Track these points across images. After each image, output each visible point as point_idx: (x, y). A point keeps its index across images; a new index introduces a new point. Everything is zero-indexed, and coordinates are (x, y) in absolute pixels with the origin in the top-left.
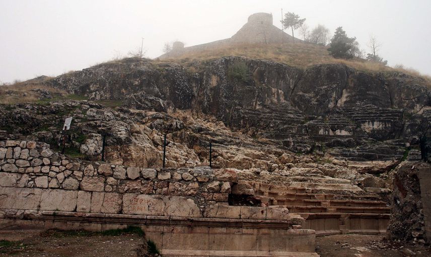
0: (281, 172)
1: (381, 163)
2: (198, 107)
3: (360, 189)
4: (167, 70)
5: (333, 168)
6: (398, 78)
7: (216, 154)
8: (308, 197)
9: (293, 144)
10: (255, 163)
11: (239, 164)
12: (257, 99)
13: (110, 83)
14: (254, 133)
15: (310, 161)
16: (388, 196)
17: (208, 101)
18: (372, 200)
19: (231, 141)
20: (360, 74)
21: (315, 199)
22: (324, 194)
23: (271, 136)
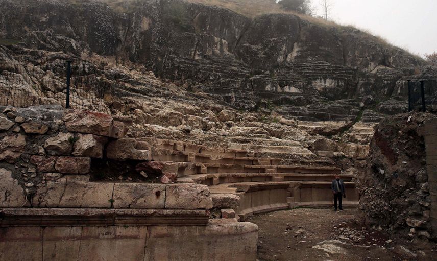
0: (218, 131)
1: (333, 124)
2: (125, 54)
3: (311, 153)
4: (85, 6)
5: (280, 127)
6: (352, 34)
7: (134, 106)
8: (249, 162)
9: (234, 99)
10: (186, 119)
11: (164, 120)
12: (196, 48)
13: (6, 16)
14: (190, 86)
15: (254, 120)
16: (341, 161)
17: (137, 47)
18: (324, 165)
19: (158, 92)
20: (313, 26)
21: (258, 164)
22: (269, 158)
23: (210, 89)
